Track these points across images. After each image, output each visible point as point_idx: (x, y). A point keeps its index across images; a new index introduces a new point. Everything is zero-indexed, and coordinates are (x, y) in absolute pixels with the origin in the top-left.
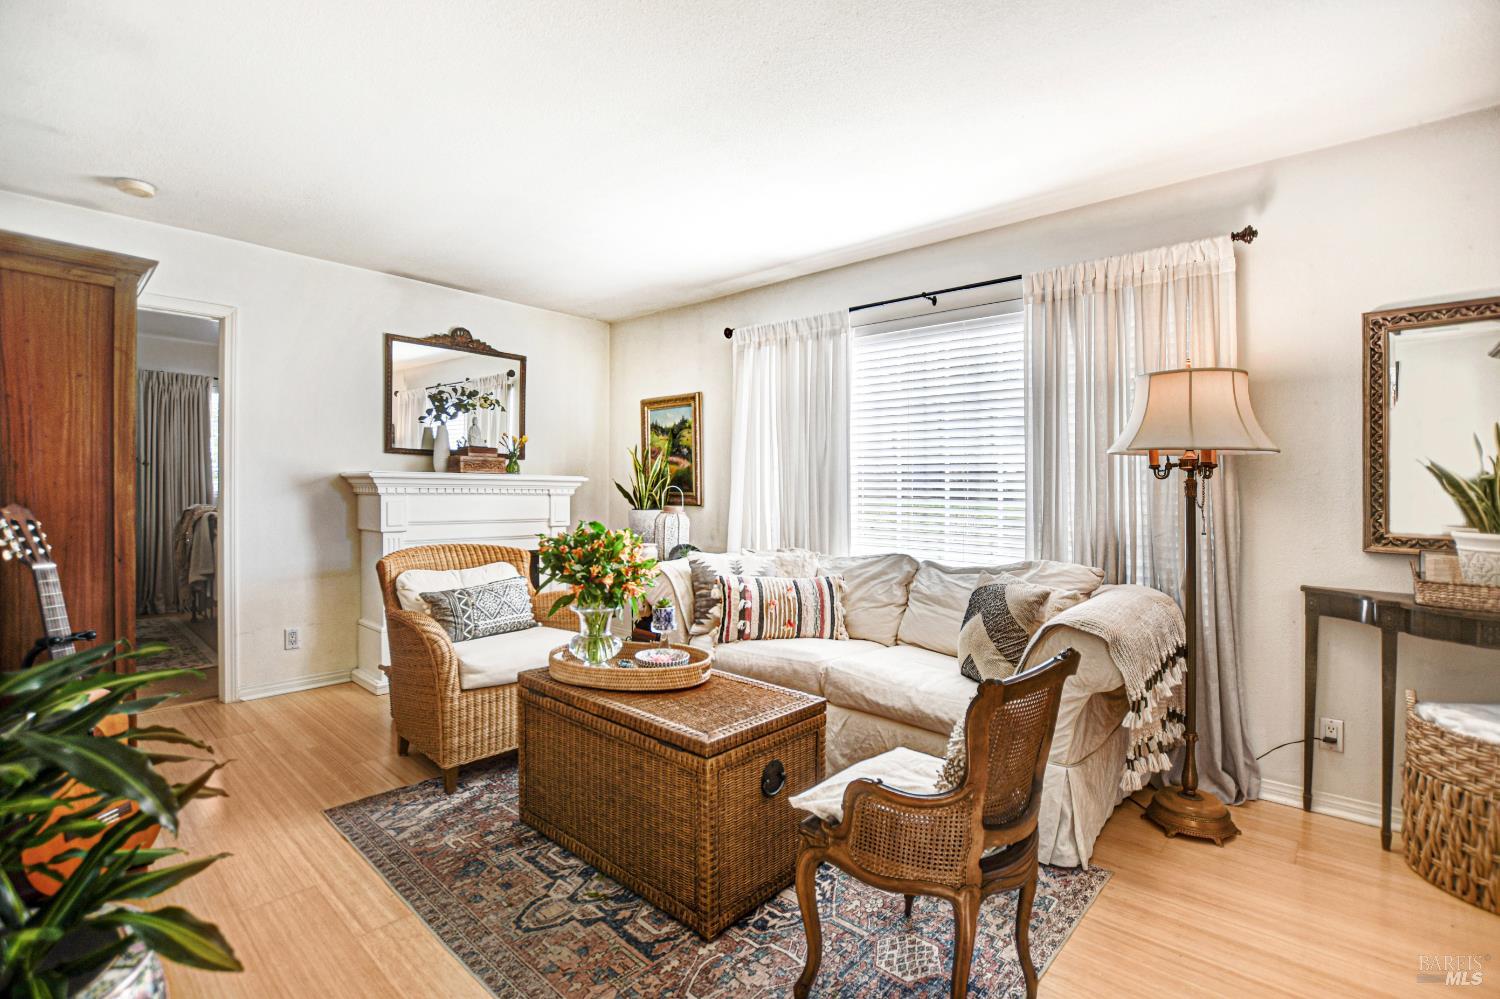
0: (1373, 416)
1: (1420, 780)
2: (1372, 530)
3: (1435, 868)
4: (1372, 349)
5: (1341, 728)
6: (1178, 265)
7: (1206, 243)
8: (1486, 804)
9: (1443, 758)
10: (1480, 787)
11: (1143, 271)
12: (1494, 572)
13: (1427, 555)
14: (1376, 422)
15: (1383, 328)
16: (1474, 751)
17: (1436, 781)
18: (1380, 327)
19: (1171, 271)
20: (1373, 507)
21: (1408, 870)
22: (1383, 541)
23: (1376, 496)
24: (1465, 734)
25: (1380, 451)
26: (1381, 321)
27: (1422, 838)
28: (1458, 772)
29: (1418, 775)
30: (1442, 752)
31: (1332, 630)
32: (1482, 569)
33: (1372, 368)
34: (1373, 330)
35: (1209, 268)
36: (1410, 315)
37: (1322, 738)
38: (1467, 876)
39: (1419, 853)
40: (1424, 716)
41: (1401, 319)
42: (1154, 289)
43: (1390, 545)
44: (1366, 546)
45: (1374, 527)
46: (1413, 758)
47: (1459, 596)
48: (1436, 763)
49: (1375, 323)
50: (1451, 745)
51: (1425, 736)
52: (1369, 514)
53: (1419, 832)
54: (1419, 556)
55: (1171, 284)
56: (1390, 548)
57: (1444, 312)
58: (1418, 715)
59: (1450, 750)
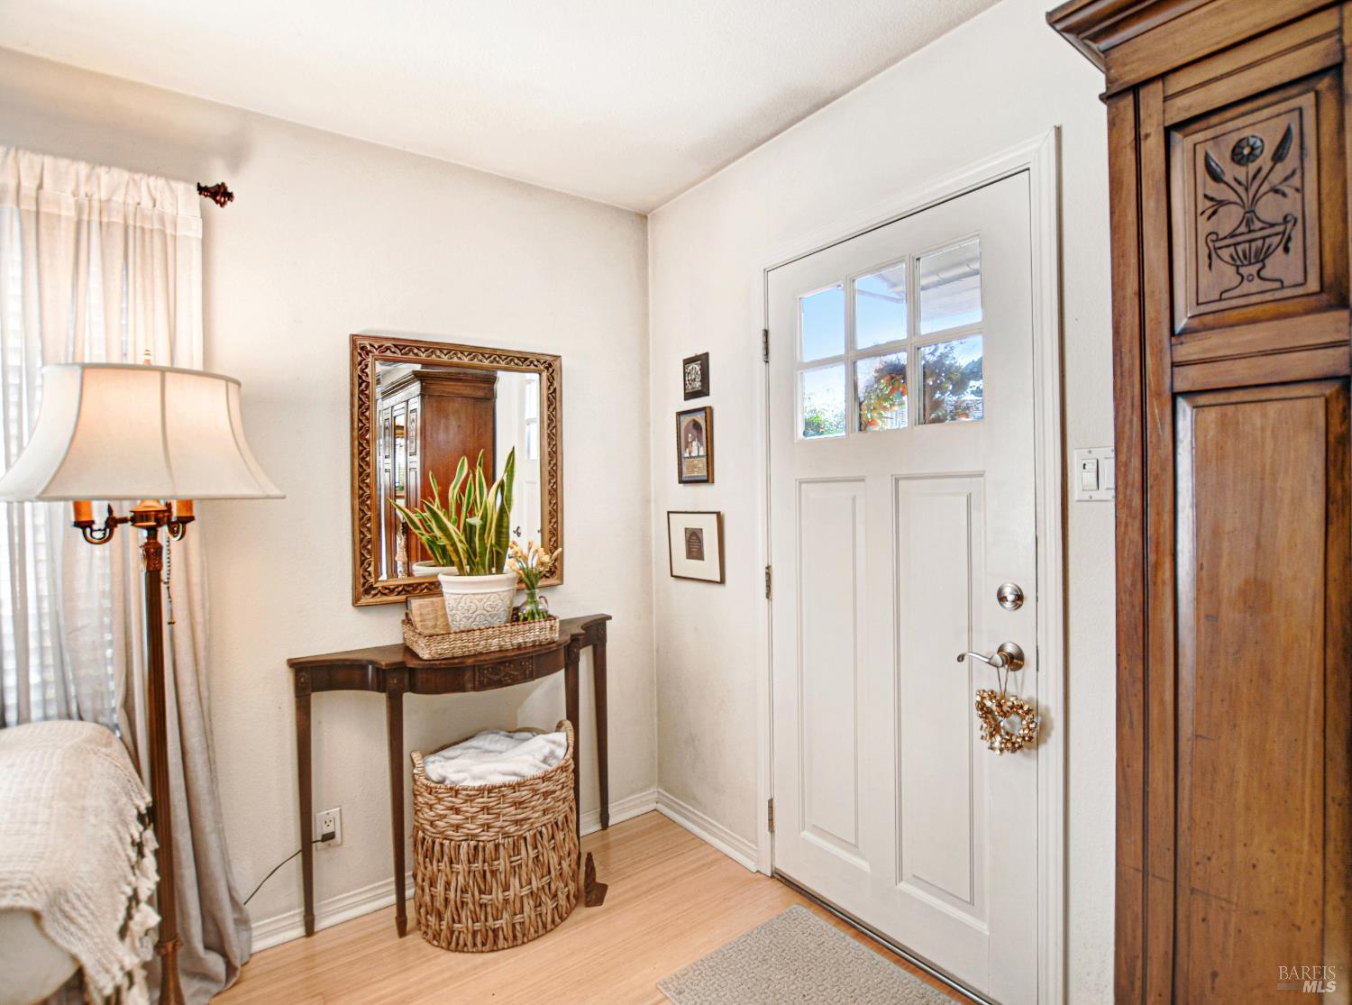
0: (360, 453)
1: (437, 847)
2: (362, 581)
3: (456, 933)
4: (360, 377)
5: (338, 817)
6: (109, 200)
7: (157, 183)
8: (497, 847)
9: (459, 817)
10: (492, 832)
11: (40, 187)
12: (478, 612)
13: (412, 601)
14: (363, 459)
15: (370, 355)
16: (485, 800)
17: (453, 843)
18: (367, 353)
19: (96, 205)
20: (362, 554)
21: (430, 949)
22: (373, 592)
23: (364, 542)
24: (477, 784)
25: (368, 492)
26: (369, 348)
27: (442, 909)
28: (474, 827)
29: (434, 843)
30: (457, 811)
31: (327, 705)
32: (468, 610)
33: (360, 398)
34: (360, 354)
35: (162, 222)
36: (396, 346)
37: (319, 838)
38: (486, 925)
39: (440, 925)
40: (434, 778)
41: (388, 348)
42: (63, 225)
43: (379, 595)
44: (356, 601)
45: (364, 577)
46: (428, 827)
47: (459, 644)
48: (452, 825)
49: (363, 348)
50: (466, 801)
51: (440, 800)
52: (358, 563)
53: (439, 903)
54: (406, 603)
55: (95, 226)
56: (379, 599)
57: (423, 350)
58: (428, 778)
59: (465, 807)
